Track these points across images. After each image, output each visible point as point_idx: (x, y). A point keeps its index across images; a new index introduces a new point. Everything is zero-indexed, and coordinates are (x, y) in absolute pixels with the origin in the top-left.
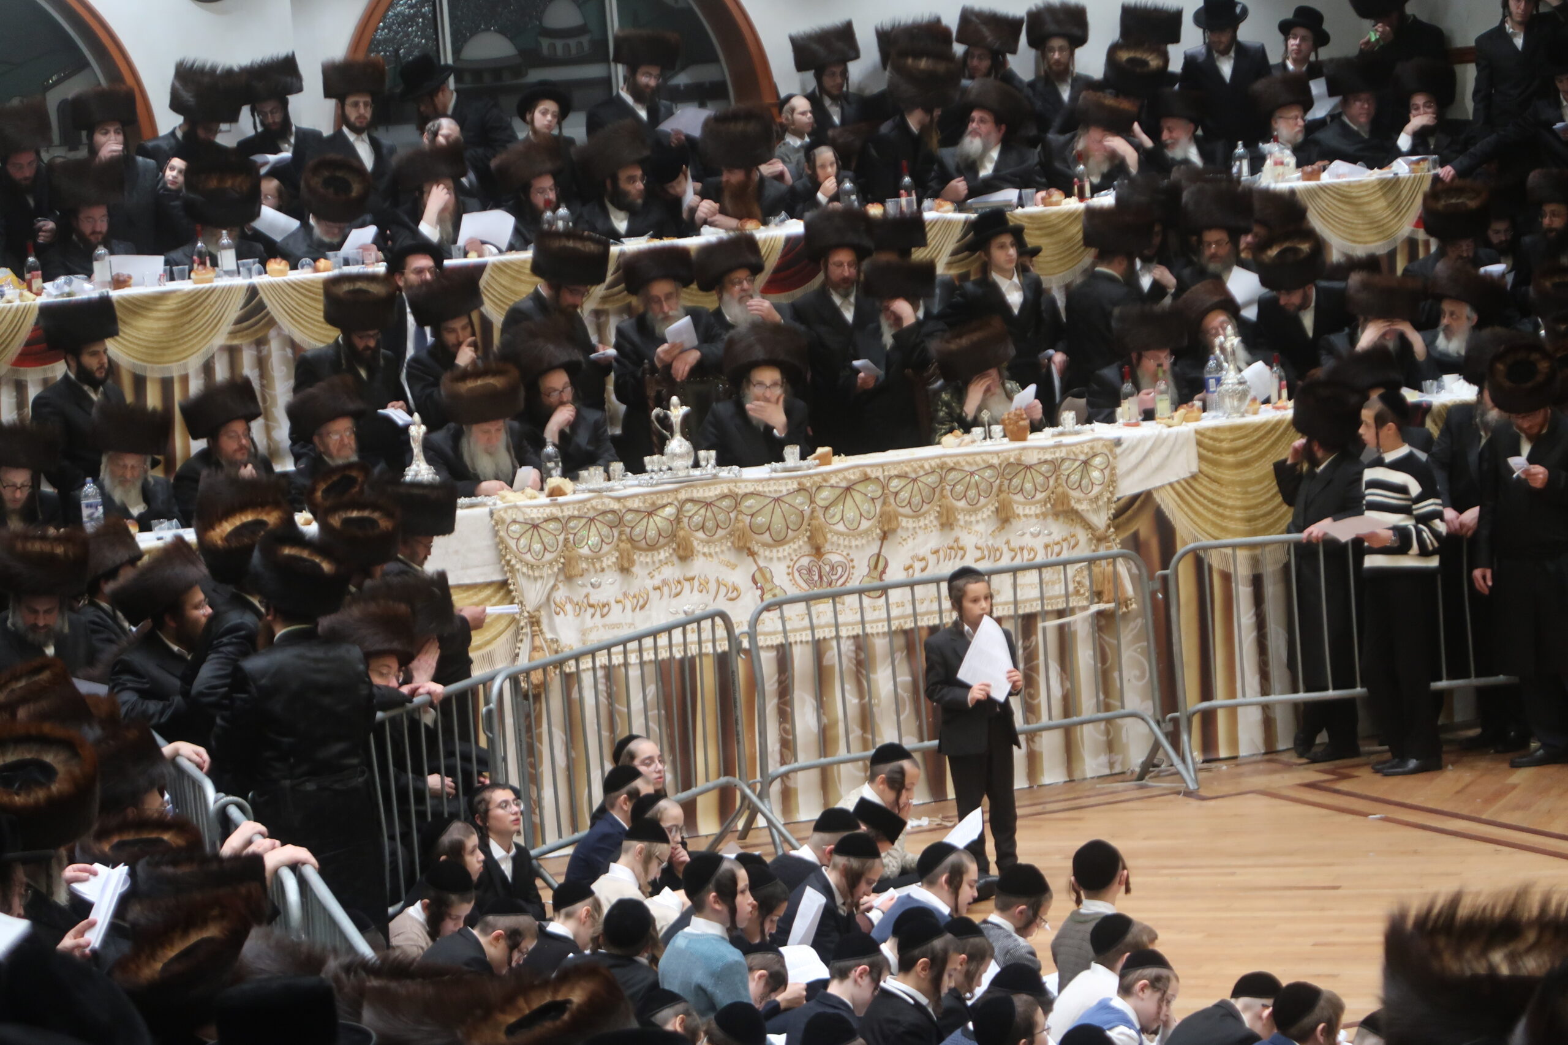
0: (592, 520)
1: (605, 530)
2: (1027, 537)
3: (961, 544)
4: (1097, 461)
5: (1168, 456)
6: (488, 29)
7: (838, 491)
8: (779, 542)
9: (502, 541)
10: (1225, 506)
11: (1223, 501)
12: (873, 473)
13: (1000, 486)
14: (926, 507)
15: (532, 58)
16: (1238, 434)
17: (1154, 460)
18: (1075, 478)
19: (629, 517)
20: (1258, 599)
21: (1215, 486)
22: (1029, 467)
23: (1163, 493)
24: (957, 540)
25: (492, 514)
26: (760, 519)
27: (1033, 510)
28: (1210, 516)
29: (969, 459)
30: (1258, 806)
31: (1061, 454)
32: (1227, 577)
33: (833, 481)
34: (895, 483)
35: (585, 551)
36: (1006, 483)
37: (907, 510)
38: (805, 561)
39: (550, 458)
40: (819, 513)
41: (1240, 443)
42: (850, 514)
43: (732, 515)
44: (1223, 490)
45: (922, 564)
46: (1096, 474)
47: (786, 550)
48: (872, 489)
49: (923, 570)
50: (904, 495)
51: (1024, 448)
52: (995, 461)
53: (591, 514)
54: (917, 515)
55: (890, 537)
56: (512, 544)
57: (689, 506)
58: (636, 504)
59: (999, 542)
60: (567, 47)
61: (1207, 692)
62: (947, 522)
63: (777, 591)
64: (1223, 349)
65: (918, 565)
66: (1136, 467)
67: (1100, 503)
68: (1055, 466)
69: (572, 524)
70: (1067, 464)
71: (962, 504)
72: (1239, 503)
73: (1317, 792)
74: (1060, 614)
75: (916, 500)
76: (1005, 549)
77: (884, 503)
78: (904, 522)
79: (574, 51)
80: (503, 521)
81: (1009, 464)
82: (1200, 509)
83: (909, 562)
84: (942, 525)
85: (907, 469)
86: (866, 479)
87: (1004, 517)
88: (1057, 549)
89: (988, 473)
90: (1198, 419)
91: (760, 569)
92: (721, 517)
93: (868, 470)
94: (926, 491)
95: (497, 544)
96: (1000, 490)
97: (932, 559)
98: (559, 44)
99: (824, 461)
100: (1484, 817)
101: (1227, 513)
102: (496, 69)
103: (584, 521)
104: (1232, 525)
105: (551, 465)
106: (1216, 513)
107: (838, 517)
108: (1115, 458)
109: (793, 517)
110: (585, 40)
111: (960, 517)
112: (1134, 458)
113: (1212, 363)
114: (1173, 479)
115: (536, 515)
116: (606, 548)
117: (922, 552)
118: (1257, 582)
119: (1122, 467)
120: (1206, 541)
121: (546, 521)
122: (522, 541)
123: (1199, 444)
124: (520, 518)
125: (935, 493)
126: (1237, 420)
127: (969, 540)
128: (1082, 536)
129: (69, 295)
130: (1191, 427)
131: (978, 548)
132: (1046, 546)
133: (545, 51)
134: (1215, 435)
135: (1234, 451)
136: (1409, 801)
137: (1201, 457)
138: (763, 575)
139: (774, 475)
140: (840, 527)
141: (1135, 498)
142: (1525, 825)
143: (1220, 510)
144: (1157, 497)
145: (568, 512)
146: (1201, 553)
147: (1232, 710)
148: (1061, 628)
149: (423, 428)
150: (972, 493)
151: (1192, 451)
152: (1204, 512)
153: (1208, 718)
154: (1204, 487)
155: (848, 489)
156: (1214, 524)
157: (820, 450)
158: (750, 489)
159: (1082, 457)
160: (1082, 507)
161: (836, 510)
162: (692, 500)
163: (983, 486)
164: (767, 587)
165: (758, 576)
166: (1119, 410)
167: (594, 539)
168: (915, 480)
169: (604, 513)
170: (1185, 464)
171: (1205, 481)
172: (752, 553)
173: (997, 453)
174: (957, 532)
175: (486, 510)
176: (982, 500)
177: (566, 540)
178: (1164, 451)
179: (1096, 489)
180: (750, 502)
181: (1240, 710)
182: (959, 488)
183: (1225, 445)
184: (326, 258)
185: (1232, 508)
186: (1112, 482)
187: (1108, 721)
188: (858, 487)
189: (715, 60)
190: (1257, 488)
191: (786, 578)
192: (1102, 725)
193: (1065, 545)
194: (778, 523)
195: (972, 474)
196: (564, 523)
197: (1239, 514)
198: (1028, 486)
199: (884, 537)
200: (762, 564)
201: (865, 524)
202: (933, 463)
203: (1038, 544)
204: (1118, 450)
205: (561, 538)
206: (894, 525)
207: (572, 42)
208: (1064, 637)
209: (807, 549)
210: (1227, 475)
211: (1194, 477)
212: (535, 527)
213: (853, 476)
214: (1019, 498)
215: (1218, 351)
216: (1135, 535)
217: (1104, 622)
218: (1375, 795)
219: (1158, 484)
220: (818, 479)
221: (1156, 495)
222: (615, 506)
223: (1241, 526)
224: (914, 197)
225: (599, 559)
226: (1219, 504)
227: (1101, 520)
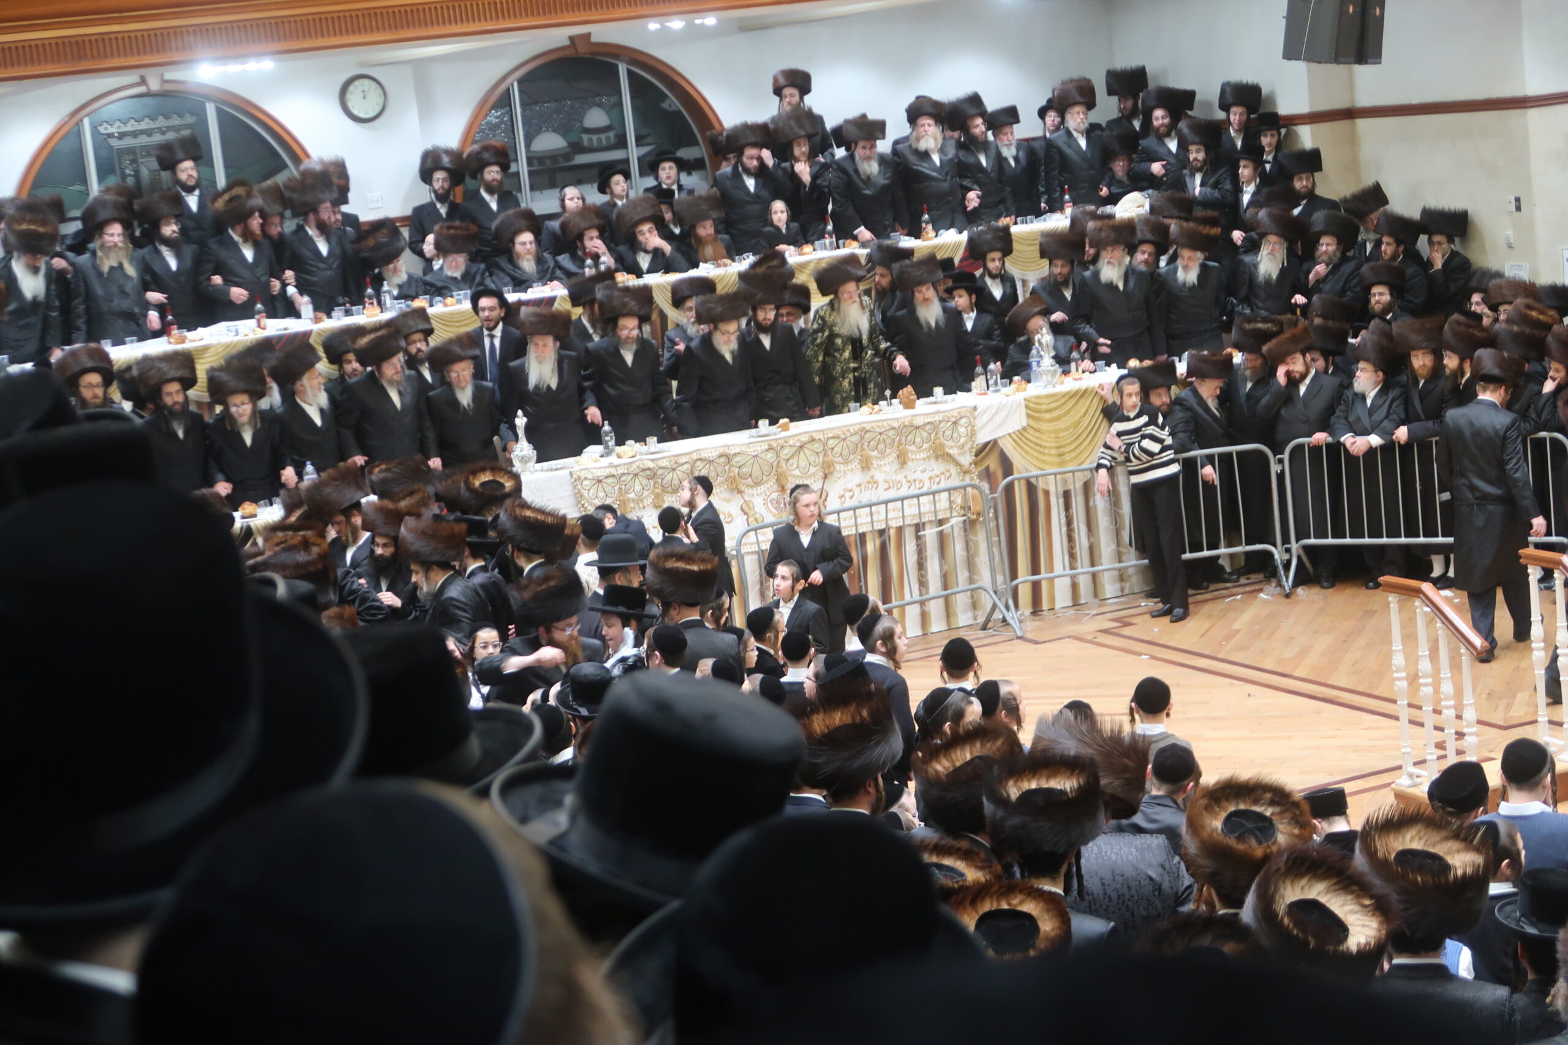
0: (636, 475)
1: (645, 481)
2: (918, 472)
3: (876, 479)
4: (963, 421)
5: (1007, 416)
6: (547, 130)
7: (795, 449)
8: (758, 484)
9: (579, 492)
10: (1045, 447)
11: (1043, 443)
12: (817, 436)
13: (900, 440)
14: (852, 457)
15: (577, 148)
16: (1051, 400)
17: (998, 419)
18: (948, 433)
19: (660, 472)
20: (1067, 506)
21: (1038, 434)
22: (917, 428)
23: (1004, 440)
24: (872, 477)
25: (571, 474)
26: (744, 470)
27: (923, 455)
28: (1035, 454)
29: (880, 424)
30: (1071, 648)
31: (937, 418)
32: (1047, 493)
33: (791, 442)
34: (831, 442)
35: (632, 496)
36: (903, 439)
37: (840, 459)
38: (775, 495)
39: (607, 434)
40: (783, 463)
41: (1053, 405)
42: (803, 463)
43: (727, 468)
44: (1043, 437)
45: (851, 494)
46: (962, 430)
47: (761, 489)
48: (817, 447)
49: (851, 498)
50: (838, 449)
51: (915, 416)
52: (896, 425)
53: (637, 471)
54: (846, 462)
55: (829, 477)
56: (585, 493)
57: (699, 463)
58: (663, 463)
59: (900, 477)
60: (600, 140)
61: (1035, 570)
62: (866, 465)
63: (757, 516)
64: (1040, 344)
65: (848, 495)
66: (986, 424)
67: (966, 448)
68: (935, 426)
69: (623, 478)
70: (943, 424)
71: (875, 453)
72: (1053, 445)
73: (1110, 637)
74: (941, 522)
75: (846, 452)
76: (904, 481)
77: (825, 455)
78: (838, 467)
79: (604, 142)
80: (579, 478)
81: (905, 426)
82: (1029, 449)
83: (842, 493)
84: (863, 468)
85: (839, 433)
86: (813, 440)
87: (903, 460)
88: (937, 480)
89: (891, 433)
90: (1025, 390)
91: (745, 502)
92: (720, 469)
93: (814, 435)
94: (851, 447)
95: (575, 494)
96: (900, 443)
97: (857, 490)
98: (595, 137)
99: (785, 428)
100: (1220, 656)
101: (1046, 451)
102: (553, 156)
103: (630, 477)
104: (1049, 459)
105: (607, 438)
106: (1039, 452)
107: (795, 465)
108: (975, 418)
109: (766, 468)
110: (611, 134)
111: (874, 462)
112: (985, 419)
113: (1034, 352)
114: (1011, 431)
115: (601, 473)
116: (646, 493)
117: (850, 486)
118: (1067, 495)
119: (979, 423)
120: (1035, 472)
121: (606, 477)
122: (592, 491)
123: (1027, 407)
124: (590, 476)
125: (858, 447)
126: (1051, 390)
127: (879, 476)
128: (953, 470)
129: (286, 329)
130: (1020, 396)
131: (886, 482)
132: (930, 478)
133: (586, 143)
134: (1037, 401)
135: (1049, 411)
136: (1170, 644)
137: (1028, 416)
138: (748, 506)
139: (753, 440)
140: (797, 472)
141: (986, 444)
142: (1247, 662)
143: (1041, 450)
144: (1001, 443)
145: (620, 471)
146: (1033, 481)
147: (1051, 580)
148: (941, 533)
149: (525, 419)
150: (881, 446)
151: (1023, 411)
152: (1031, 452)
153: (1036, 587)
154: (1031, 435)
155: (801, 447)
156: (1037, 458)
157: (783, 421)
158: (737, 451)
159: (953, 420)
160: (954, 452)
161: (794, 461)
162: (701, 459)
163: (888, 441)
164: (751, 513)
165: (744, 506)
166: (973, 384)
167: (638, 488)
168: (844, 439)
169: (644, 470)
170: (1018, 421)
171: (1031, 431)
172: (740, 492)
173: (897, 419)
174: (873, 472)
175: (567, 472)
176: (888, 451)
177: (620, 489)
178: (1004, 413)
179: (963, 440)
180: (737, 459)
181: (1056, 580)
182: (873, 443)
183: (1044, 407)
184: (452, 296)
185: (1049, 448)
186: (972, 435)
187: (973, 590)
188: (809, 446)
189: (697, 144)
190: (1066, 433)
191: (763, 507)
192: (969, 593)
193: (943, 477)
194: (757, 472)
195: (880, 434)
196: (618, 478)
197: (1053, 452)
198: (918, 440)
199: (826, 477)
200: (747, 498)
201: (813, 470)
202: (856, 428)
203: (925, 477)
204: (976, 413)
205: (617, 488)
206: (832, 469)
207: (603, 136)
208: (942, 538)
209: (775, 487)
210: (1045, 426)
211: (1024, 429)
212: (600, 481)
213: (805, 438)
214: (912, 448)
215: (1037, 344)
216: (987, 468)
217: (969, 526)
218: (1148, 639)
219: (1001, 434)
220: (782, 442)
221: (999, 442)
222: (651, 465)
223: (1056, 460)
224: (834, 239)
225: (642, 500)
226: (1041, 446)
227: (967, 459)
